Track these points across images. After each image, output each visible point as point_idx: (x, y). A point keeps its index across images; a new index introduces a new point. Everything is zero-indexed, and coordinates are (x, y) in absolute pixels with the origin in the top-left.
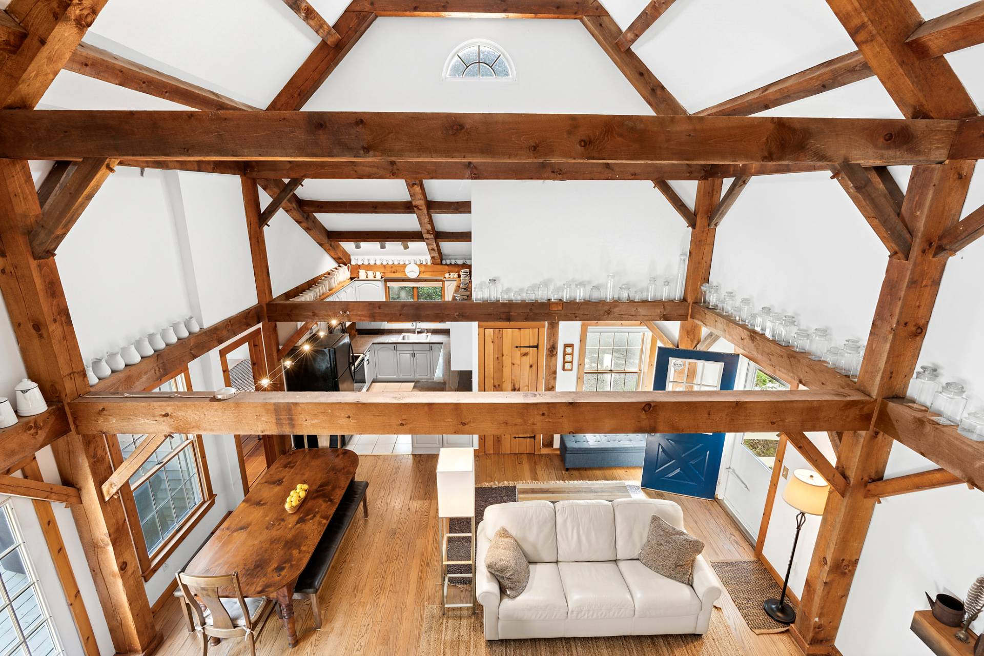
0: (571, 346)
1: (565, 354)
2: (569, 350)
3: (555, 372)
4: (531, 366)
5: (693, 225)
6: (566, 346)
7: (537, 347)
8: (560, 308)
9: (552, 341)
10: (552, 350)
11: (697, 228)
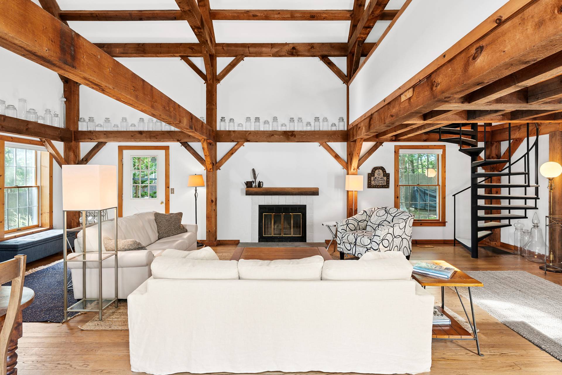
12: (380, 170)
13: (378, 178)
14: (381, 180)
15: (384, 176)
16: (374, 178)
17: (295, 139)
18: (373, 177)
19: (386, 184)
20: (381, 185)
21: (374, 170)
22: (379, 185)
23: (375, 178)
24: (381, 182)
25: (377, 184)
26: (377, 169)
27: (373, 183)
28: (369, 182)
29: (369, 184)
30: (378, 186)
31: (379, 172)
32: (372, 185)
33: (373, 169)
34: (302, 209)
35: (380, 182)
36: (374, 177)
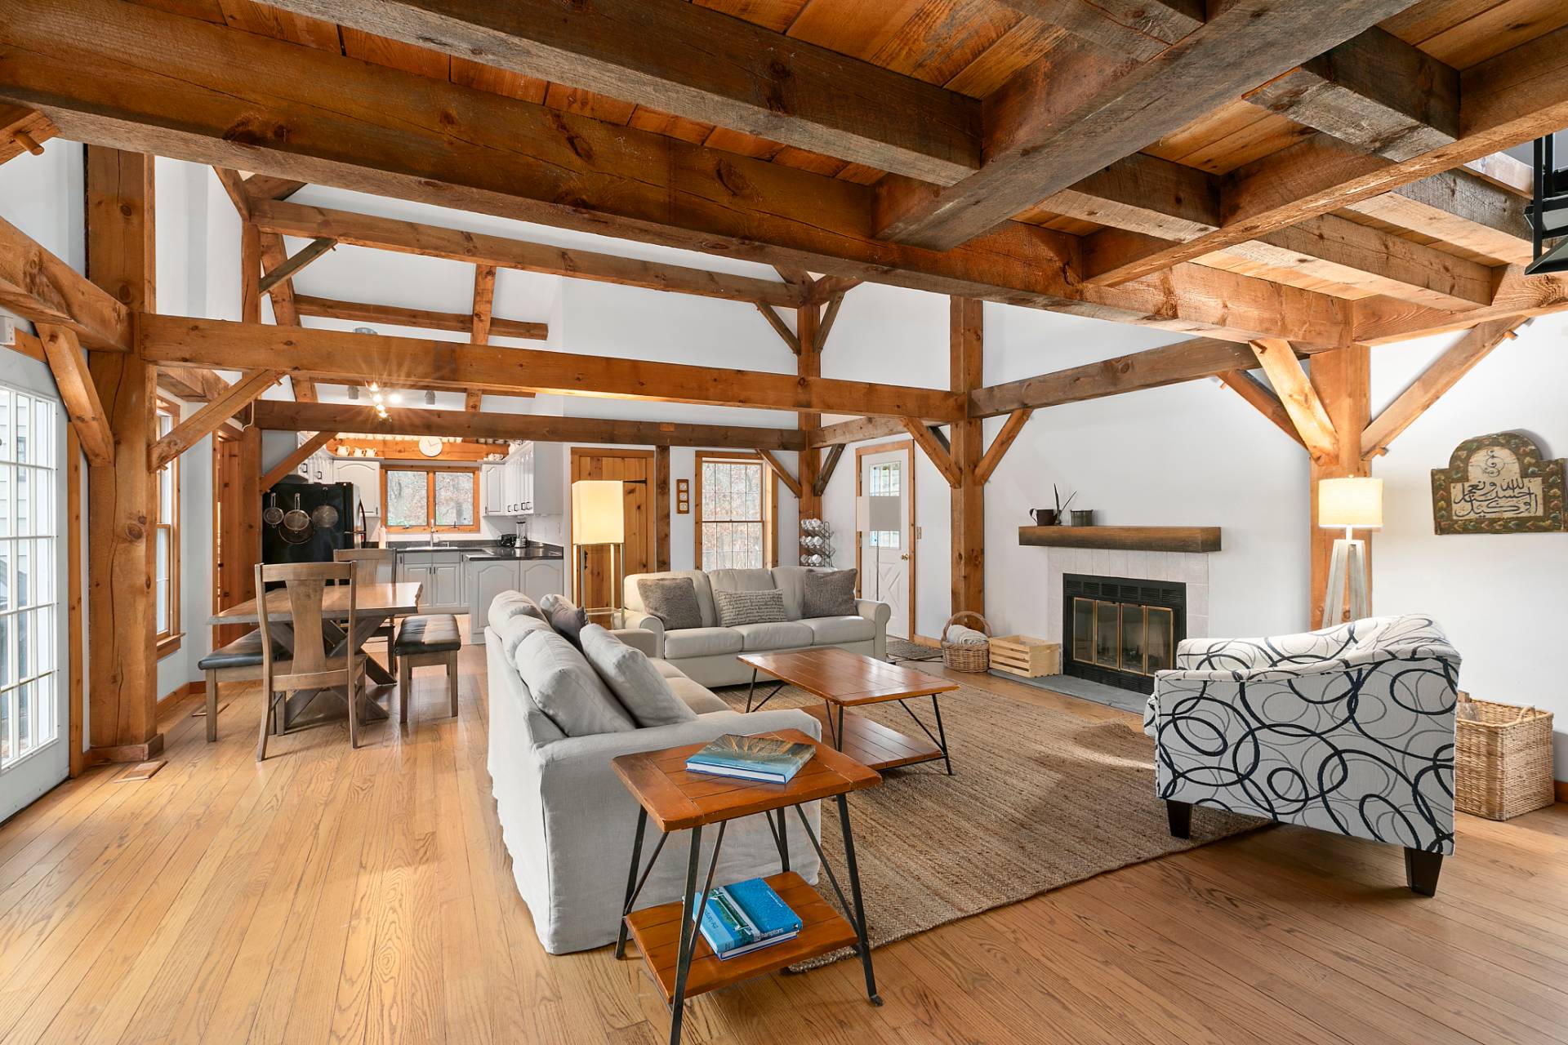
0: (686, 481)
1: (679, 491)
2: (683, 486)
3: (668, 516)
4: (639, 507)
5: (798, 351)
6: (679, 481)
7: (645, 482)
8: (672, 429)
9: (662, 477)
10: (663, 485)
11: (803, 353)
12: (1495, 448)
13: (1488, 488)
14: (1509, 492)
15: (1524, 474)
16: (1467, 489)
17: (1132, 378)
18: (1459, 486)
19: (1540, 512)
20: (1512, 519)
21: (1464, 454)
22: (1499, 519)
23: (1475, 487)
24: (1514, 502)
25: (1488, 516)
26: (1479, 448)
27: (1461, 510)
28: (1441, 509)
29: (1442, 516)
30: (1494, 521)
31: (1495, 460)
32: (1456, 522)
33: (1458, 449)
34: (1172, 596)
35: (1502, 502)
36: (1467, 485)
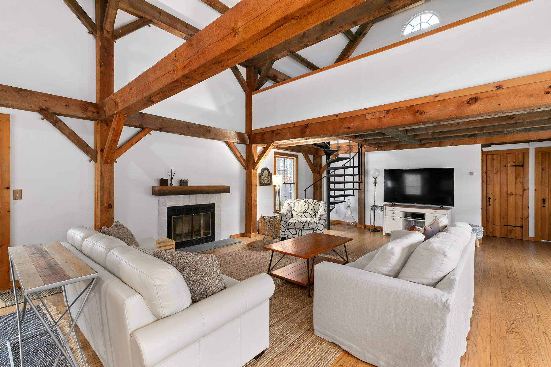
12: (266, 170)
13: (265, 177)
15: (268, 175)
17: (209, 135)
18: (262, 177)
20: (267, 183)
21: (263, 171)
24: (267, 180)
28: (260, 181)
32: (262, 184)
34: (210, 208)
